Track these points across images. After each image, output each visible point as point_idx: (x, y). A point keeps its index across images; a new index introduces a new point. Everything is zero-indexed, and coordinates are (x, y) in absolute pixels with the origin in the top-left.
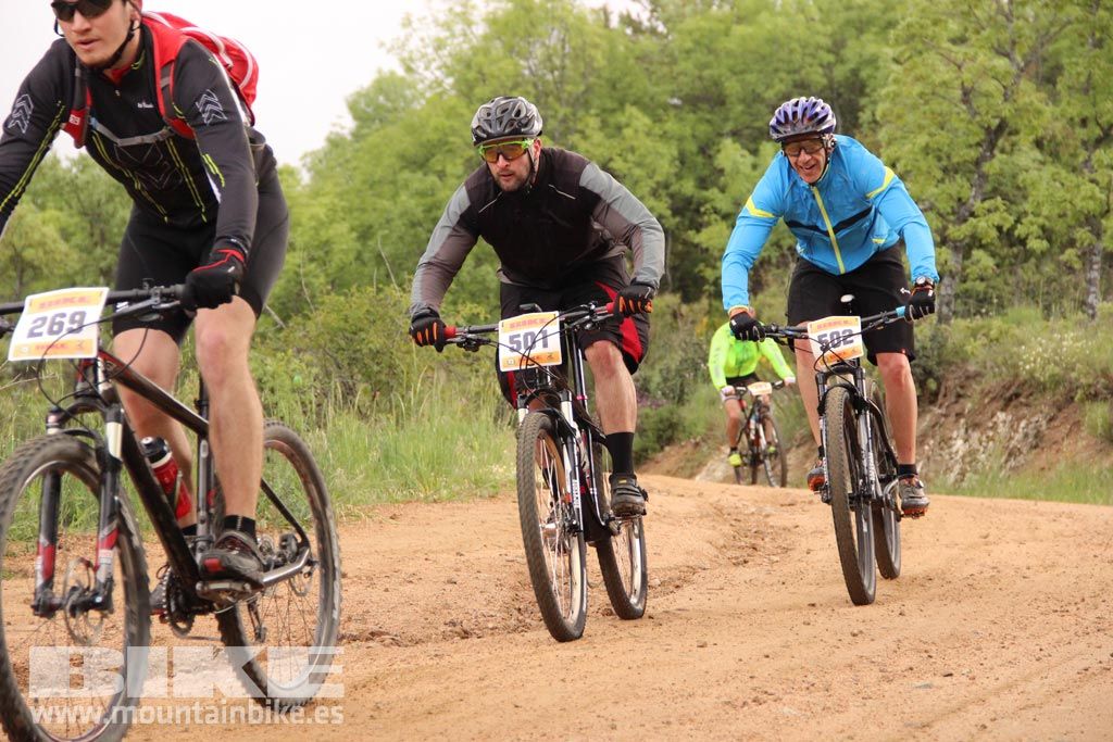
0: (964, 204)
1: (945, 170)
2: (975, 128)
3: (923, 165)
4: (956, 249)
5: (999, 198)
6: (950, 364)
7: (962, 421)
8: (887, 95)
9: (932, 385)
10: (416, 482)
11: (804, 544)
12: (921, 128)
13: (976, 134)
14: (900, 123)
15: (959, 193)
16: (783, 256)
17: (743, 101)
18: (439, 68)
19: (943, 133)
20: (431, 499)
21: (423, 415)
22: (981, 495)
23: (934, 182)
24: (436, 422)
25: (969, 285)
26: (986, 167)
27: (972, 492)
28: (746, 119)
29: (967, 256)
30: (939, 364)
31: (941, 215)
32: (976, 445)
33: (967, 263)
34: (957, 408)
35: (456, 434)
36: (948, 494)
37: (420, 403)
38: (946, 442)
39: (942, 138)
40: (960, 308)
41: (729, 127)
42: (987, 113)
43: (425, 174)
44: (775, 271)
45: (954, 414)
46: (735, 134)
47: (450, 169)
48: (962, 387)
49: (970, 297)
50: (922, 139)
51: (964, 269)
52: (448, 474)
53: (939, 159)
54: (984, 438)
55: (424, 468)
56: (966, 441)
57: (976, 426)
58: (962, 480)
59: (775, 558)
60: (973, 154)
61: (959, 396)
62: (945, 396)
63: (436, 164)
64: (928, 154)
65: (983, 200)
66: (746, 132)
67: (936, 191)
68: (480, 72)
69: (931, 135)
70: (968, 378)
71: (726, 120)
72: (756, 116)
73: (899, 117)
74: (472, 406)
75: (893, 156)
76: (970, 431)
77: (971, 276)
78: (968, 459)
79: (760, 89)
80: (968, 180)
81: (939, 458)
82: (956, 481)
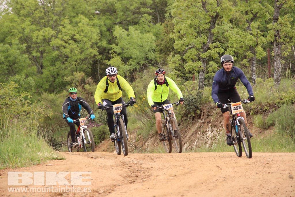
0: (205, 45)
1: (198, 33)
2: (207, 17)
3: (190, 31)
4: (204, 61)
5: (218, 42)
6: (204, 104)
7: (210, 124)
8: (175, 7)
9: (198, 112)
10: (9, 161)
11: (155, 174)
12: (188, 18)
13: (208, 19)
14: (180, 16)
15: (203, 41)
16: (141, 67)
17: (122, 11)
18: (6, 4)
19: (197, 19)
20: (15, 167)
21: (9, 135)
22: (218, 151)
23: (194, 37)
24: (15, 137)
25: (209, 74)
26: (213, 31)
27: (215, 150)
28: (124, 17)
29: (208, 64)
30: (200, 104)
31: (197, 49)
32: (216, 133)
33: (208, 66)
34: (208, 120)
35: (23, 142)
36: (207, 152)
37: (8, 131)
38: (205, 133)
39: (196, 21)
40: (207, 83)
41: (118, 20)
42: (212, 11)
43: (4, 44)
44: (138, 73)
45: (207, 122)
46: (120, 23)
47: (13, 42)
48: (209, 112)
49: (210, 79)
50: (189, 22)
51: (207, 69)
52: (20, 157)
53: (195, 29)
54: (218, 130)
55: (11, 156)
56: (212, 132)
57: (215, 126)
58: (211, 146)
59: (145, 180)
60: (208, 26)
61: (208, 115)
62: (203, 116)
63: (8, 40)
64: (191, 27)
65: (213, 43)
66: (124, 22)
67: (195, 40)
68: (22, 4)
69: (191, 20)
70: (211, 108)
71: (116, 18)
72: (128, 16)
73: (180, 14)
74: (28, 131)
75: (179, 29)
76: (213, 128)
77: (210, 71)
78: (213, 139)
79: (129, 6)
80: (206, 36)
81: (203, 139)
82: (209, 147)
